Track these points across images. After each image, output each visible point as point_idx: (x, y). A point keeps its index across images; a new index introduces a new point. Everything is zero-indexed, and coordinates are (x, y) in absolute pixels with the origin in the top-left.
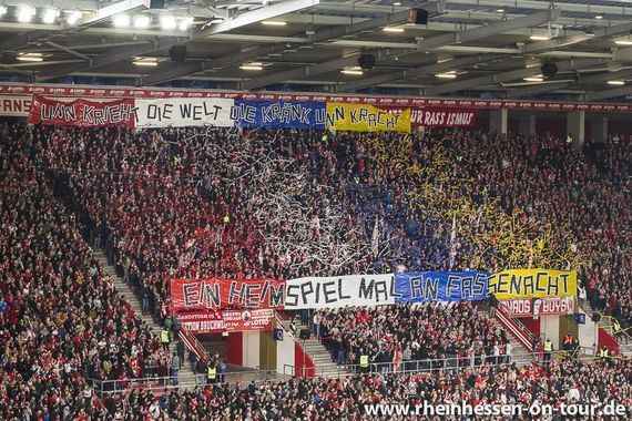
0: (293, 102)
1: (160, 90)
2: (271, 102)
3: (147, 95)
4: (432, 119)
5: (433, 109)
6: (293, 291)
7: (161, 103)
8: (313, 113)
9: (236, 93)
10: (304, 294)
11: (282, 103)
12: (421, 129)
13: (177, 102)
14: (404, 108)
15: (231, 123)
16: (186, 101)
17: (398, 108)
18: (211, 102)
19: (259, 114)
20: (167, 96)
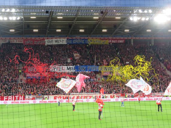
0: (80, 39)
1: (51, 38)
2: (75, 39)
3: (48, 39)
4: (114, 42)
5: (114, 40)
6: (52, 68)
7: (51, 40)
8: (85, 41)
9: (67, 38)
10: (54, 69)
11: (78, 39)
12: (111, 44)
13: (54, 40)
14: (107, 40)
15: (66, 43)
16: (56, 40)
17: (105, 40)
18: (61, 39)
19: (72, 42)
20: (52, 39)
